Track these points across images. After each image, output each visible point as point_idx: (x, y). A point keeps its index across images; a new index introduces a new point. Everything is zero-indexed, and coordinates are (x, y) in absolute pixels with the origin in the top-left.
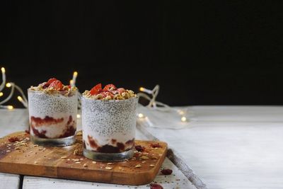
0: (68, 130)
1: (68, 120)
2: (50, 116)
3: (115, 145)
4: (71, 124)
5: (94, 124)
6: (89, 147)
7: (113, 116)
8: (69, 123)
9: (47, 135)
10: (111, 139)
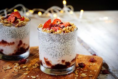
0: (18, 50)
1: (18, 43)
2: (5, 40)
3: (64, 64)
4: (21, 46)
5: (48, 50)
6: (45, 65)
7: (62, 45)
8: (19, 45)
9: (4, 52)
10: (61, 60)
